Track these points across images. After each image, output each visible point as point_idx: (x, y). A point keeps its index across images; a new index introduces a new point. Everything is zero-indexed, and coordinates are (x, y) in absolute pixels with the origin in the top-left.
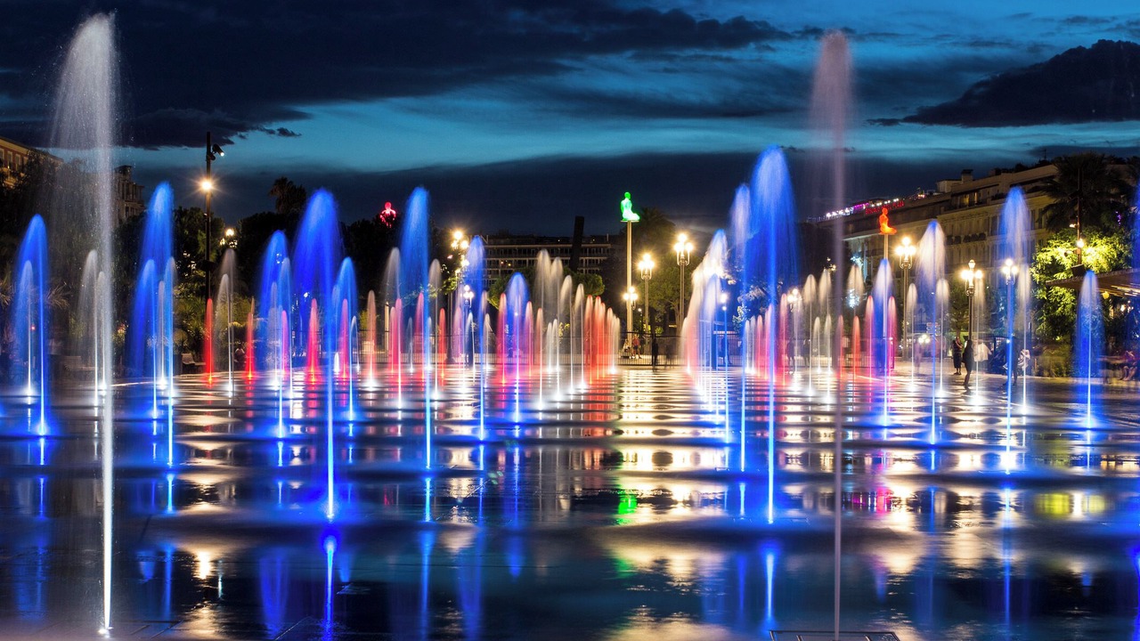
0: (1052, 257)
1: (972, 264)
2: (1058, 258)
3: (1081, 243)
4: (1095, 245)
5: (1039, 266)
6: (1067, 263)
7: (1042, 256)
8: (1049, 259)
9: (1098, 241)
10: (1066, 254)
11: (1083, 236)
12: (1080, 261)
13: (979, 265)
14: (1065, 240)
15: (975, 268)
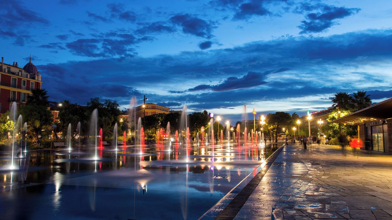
0: (333, 116)
1: (321, 120)
2: (334, 116)
3: (339, 112)
4: (344, 113)
5: (329, 118)
6: (336, 117)
7: (330, 116)
8: (332, 116)
9: (344, 112)
10: (336, 115)
11: (340, 110)
12: (339, 116)
13: (322, 120)
14: (336, 112)
15: (321, 121)
